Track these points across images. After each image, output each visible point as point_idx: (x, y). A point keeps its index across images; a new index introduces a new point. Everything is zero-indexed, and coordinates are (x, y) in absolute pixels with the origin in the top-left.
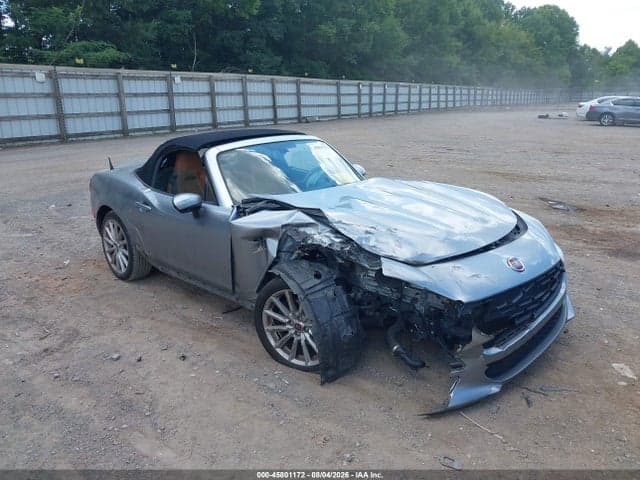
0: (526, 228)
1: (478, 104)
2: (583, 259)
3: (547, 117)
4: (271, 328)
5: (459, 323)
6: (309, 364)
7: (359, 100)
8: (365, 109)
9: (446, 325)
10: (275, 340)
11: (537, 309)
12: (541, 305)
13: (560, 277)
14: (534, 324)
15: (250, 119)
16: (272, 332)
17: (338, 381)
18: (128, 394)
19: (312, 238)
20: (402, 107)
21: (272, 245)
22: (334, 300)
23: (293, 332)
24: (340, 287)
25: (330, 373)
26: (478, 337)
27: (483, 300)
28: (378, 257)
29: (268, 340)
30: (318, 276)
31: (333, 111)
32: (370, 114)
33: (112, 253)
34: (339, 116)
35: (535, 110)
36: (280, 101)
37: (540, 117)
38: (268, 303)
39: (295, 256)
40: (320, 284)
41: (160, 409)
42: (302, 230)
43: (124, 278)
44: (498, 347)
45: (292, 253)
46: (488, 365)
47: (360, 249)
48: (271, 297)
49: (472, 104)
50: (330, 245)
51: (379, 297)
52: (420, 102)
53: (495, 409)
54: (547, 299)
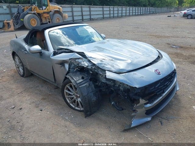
0: (162, 56)
1: (148, 13)
2: (182, 65)
3: (170, 16)
4: (68, 96)
5: (136, 94)
6: (81, 109)
7: (110, 12)
8: (112, 15)
9: (131, 95)
10: (70, 101)
11: (165, 88)
12: (167, 87)
13: (175, 75)
14: (164, 94)
15: (75, 19)
16: (68, 98)
17: (91, 116)
18: (14, 123)
19: (81, 64)
20: (124, 14)
21: (67, 66)
22: (89, 87)
23: (75, 98)
24: (91, 82)
25: (88, 113)
26: (142, 101)
27: (145, 87)
28: (105, 71)
29: (67, 101)
30: (83, 78)
31: (102, 16)
32: (114, 17)
33: (18, 68)
34: (103, 18)
35: (167, 14)
36: (84, 13)
37: (168, 16)
38: (66, 88)
39: (75, 70)
40: (83, 81)
41: (24, 129)
42: (77, 60)
43: (23, 76)
44: (150, 104)
45: (74, 69)
46: (146, 111)
47: (98, 68)
48: (67, 86)
49: (146, 13)
50: (87, 66)
51: (107, 85)
52: (129, 13)
53: (149, 126)
54: (169, 84)
